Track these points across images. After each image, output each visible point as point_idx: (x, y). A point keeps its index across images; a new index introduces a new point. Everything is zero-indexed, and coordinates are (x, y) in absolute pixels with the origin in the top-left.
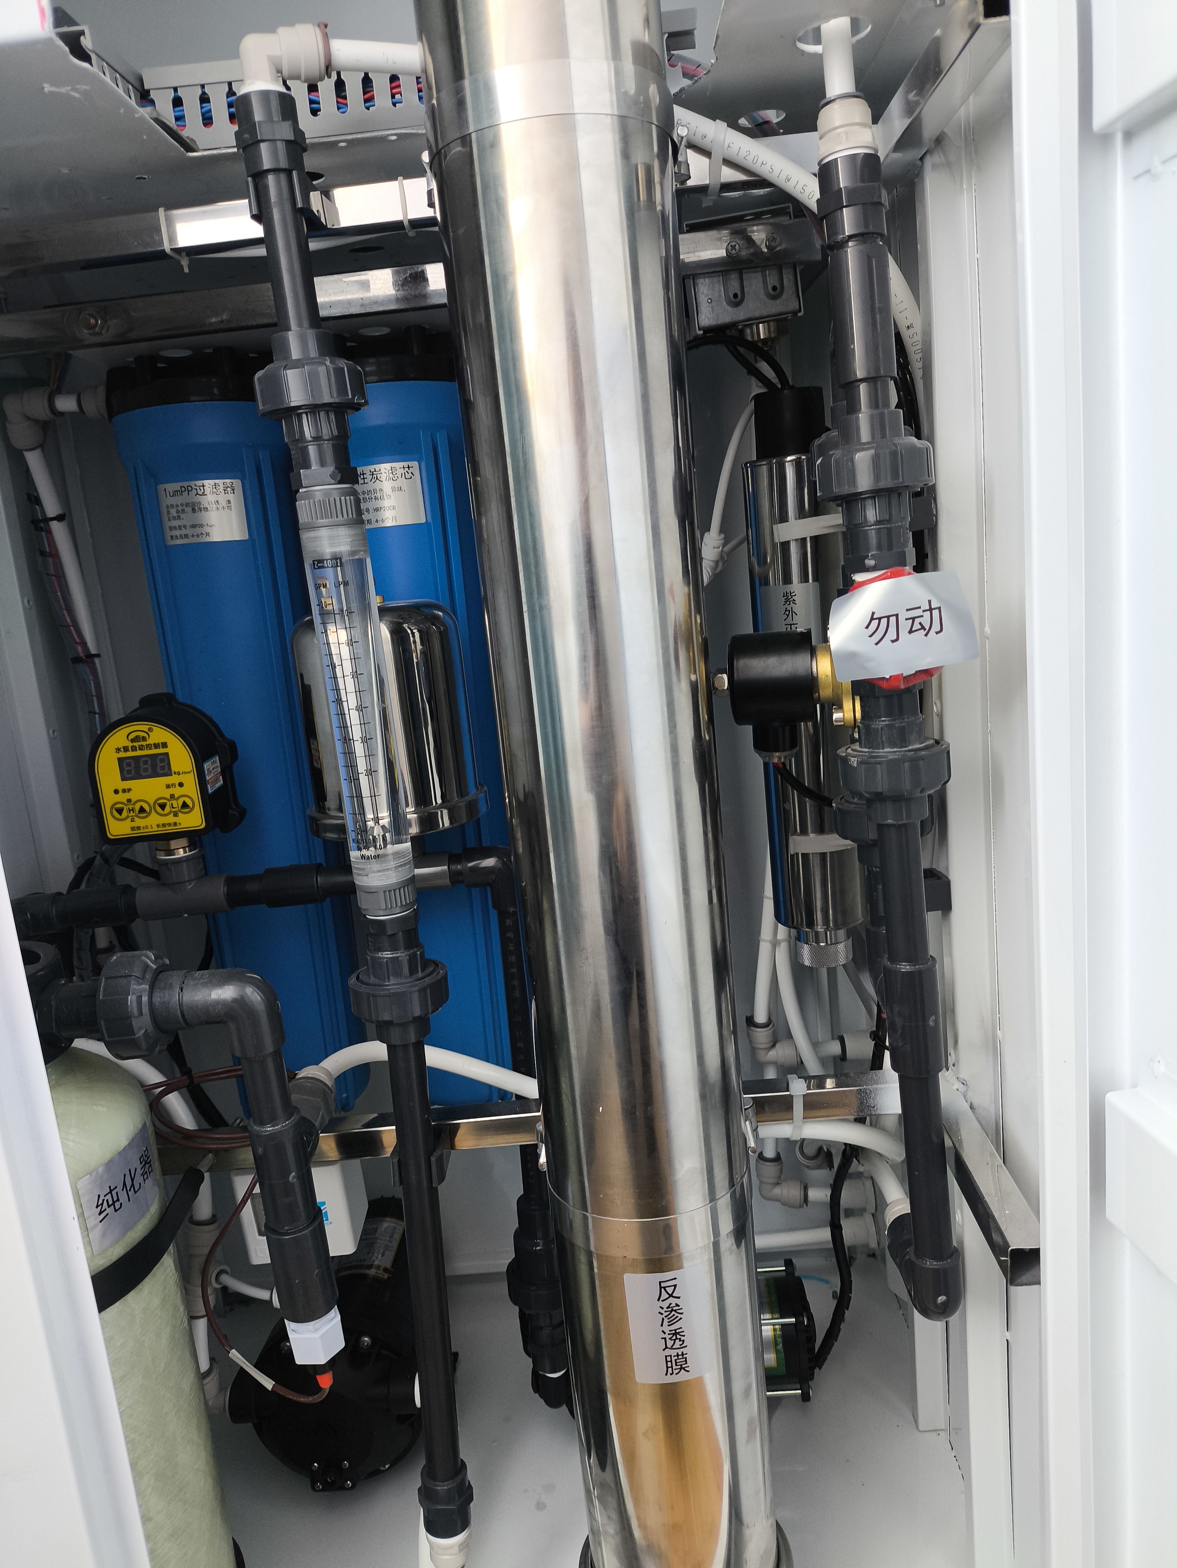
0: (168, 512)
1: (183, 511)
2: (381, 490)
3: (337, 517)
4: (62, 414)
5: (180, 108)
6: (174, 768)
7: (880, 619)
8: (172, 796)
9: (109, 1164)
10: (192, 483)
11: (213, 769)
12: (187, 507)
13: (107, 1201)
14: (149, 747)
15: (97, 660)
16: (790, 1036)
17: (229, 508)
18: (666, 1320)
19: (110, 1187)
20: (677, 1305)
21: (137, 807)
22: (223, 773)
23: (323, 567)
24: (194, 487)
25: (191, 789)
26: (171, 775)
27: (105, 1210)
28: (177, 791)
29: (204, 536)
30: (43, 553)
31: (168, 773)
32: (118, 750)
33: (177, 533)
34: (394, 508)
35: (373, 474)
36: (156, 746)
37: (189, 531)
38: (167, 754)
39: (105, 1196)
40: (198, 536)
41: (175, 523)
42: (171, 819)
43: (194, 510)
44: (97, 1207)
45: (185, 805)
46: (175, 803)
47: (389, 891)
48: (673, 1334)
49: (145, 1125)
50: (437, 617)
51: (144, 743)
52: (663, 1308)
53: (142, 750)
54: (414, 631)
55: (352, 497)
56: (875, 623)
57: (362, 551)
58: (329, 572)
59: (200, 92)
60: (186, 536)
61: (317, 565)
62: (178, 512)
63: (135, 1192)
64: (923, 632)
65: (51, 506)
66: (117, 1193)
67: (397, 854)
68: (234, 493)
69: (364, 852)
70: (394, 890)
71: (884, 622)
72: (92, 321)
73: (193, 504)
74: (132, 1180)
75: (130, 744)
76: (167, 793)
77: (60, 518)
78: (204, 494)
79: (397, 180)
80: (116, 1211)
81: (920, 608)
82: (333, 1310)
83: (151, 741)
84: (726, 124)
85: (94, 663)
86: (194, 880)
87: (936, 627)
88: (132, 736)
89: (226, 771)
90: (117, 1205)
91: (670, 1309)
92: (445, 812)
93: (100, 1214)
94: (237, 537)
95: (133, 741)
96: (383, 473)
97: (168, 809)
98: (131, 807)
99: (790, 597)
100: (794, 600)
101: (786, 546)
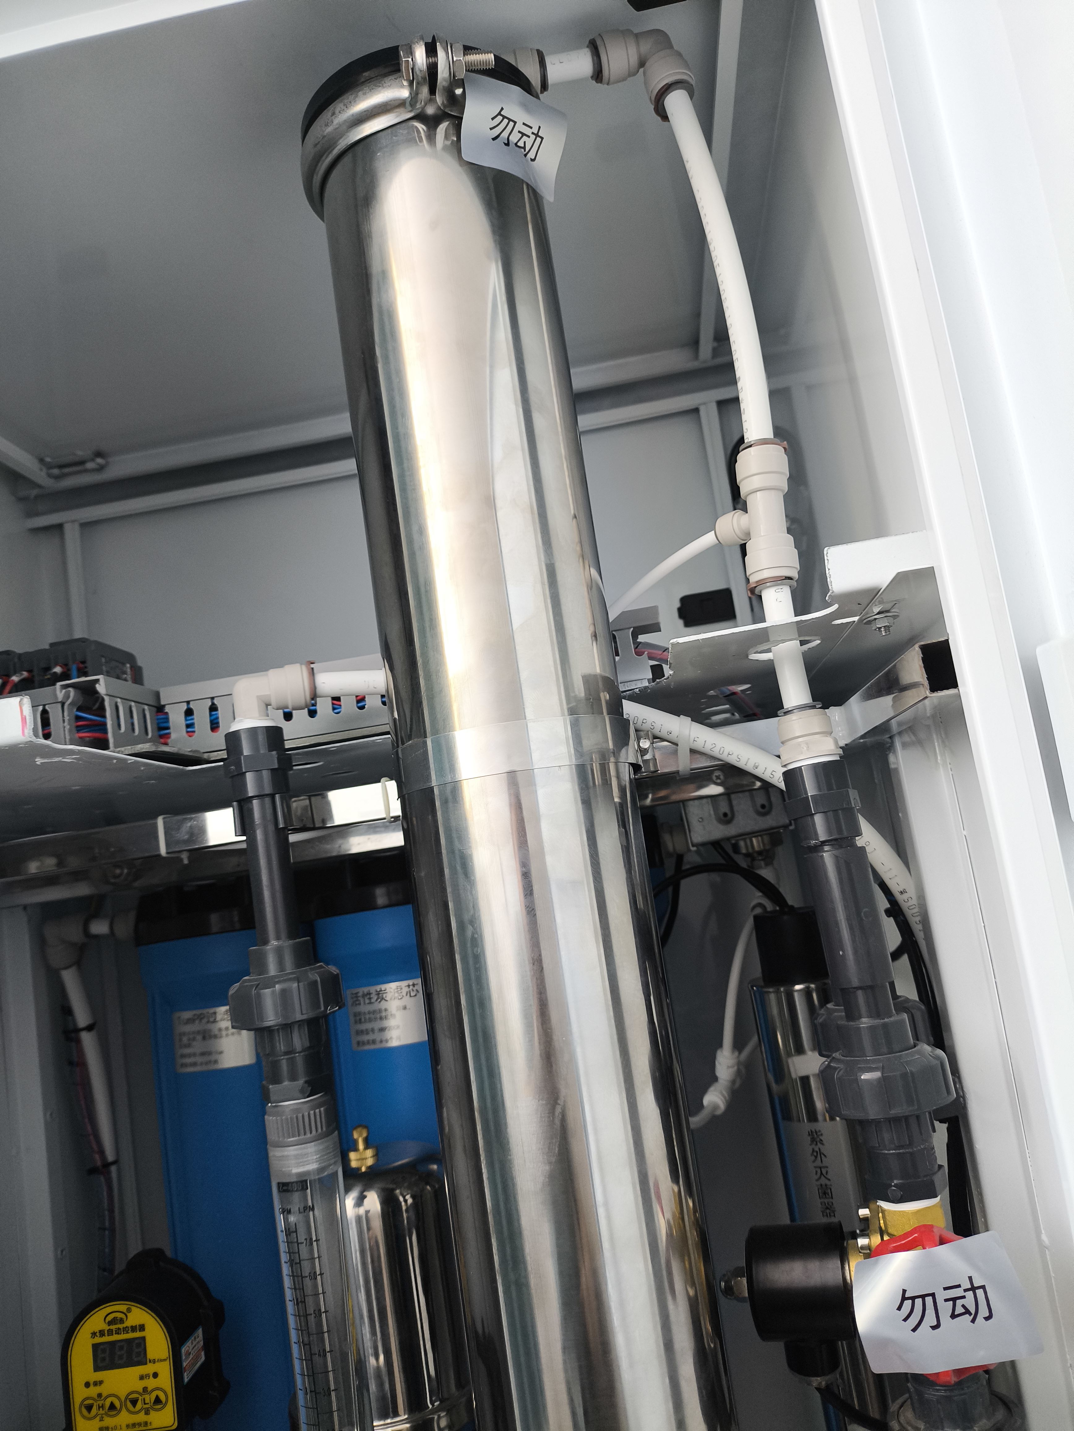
0: (180, 1040)
1: (194, 1038)
2: (386, 1010)
4: (96, 937)
5: (192, 717)
6: (150, 1355)
7: (913, 1299)
8: (145, 1389)
10: (205, 1011)
11: (193, 1349)
12: (198, 1035)
14: (126, 1330)
15: (113, 1169)
21: (107, 1403)
22: (206, 1347)
23: (288, 1190)
24: (206, 1015)
25: (165, 1380)
26: (146, 1364)
28: (151, 1383)
29: (214, 1062)
30: (70, 1063)
31: (144, 1361)
32: (94, 1334)
33: (187, 1060)
34: (398, 1027)
35: (379, 994)
36: (134, 1329)
37: (199, 1060)
40: (208, 1062)
41: (187, 1051)
42: (141, 1417)
43: (204, 1038)
45: (158, 1400)
46: (147, 1397)
50: (432, 1173)
51: (121, 1326)
53: (118, 1334)
56: (908, 1304)
57: (331, 1164)
59: (210, 704)
60: (195, 1064)
61: (282, 1188)
62: (189, 1040)
64: (968, 1318)
65: (82, 1017)
71: (919, 1302)
73: (205, 1031)
75: (106, 1327)
76: (139, 1386)
77: (89, 1028)
78: (215, 1021)
81: (959, 1286)
83: (128, 1323)
84: (690, 718)
85: (109, 1173)
87: (984, 1312)
88: (109, 1318)
89: (211, 1345)
94: (246, 1062)
95: (110, 1323)
96: (390, 992)
97: (139, 1405)
98: (101, 1403)
99: (816, 1137)
100: (821, 1140)
101: (806, 1080)
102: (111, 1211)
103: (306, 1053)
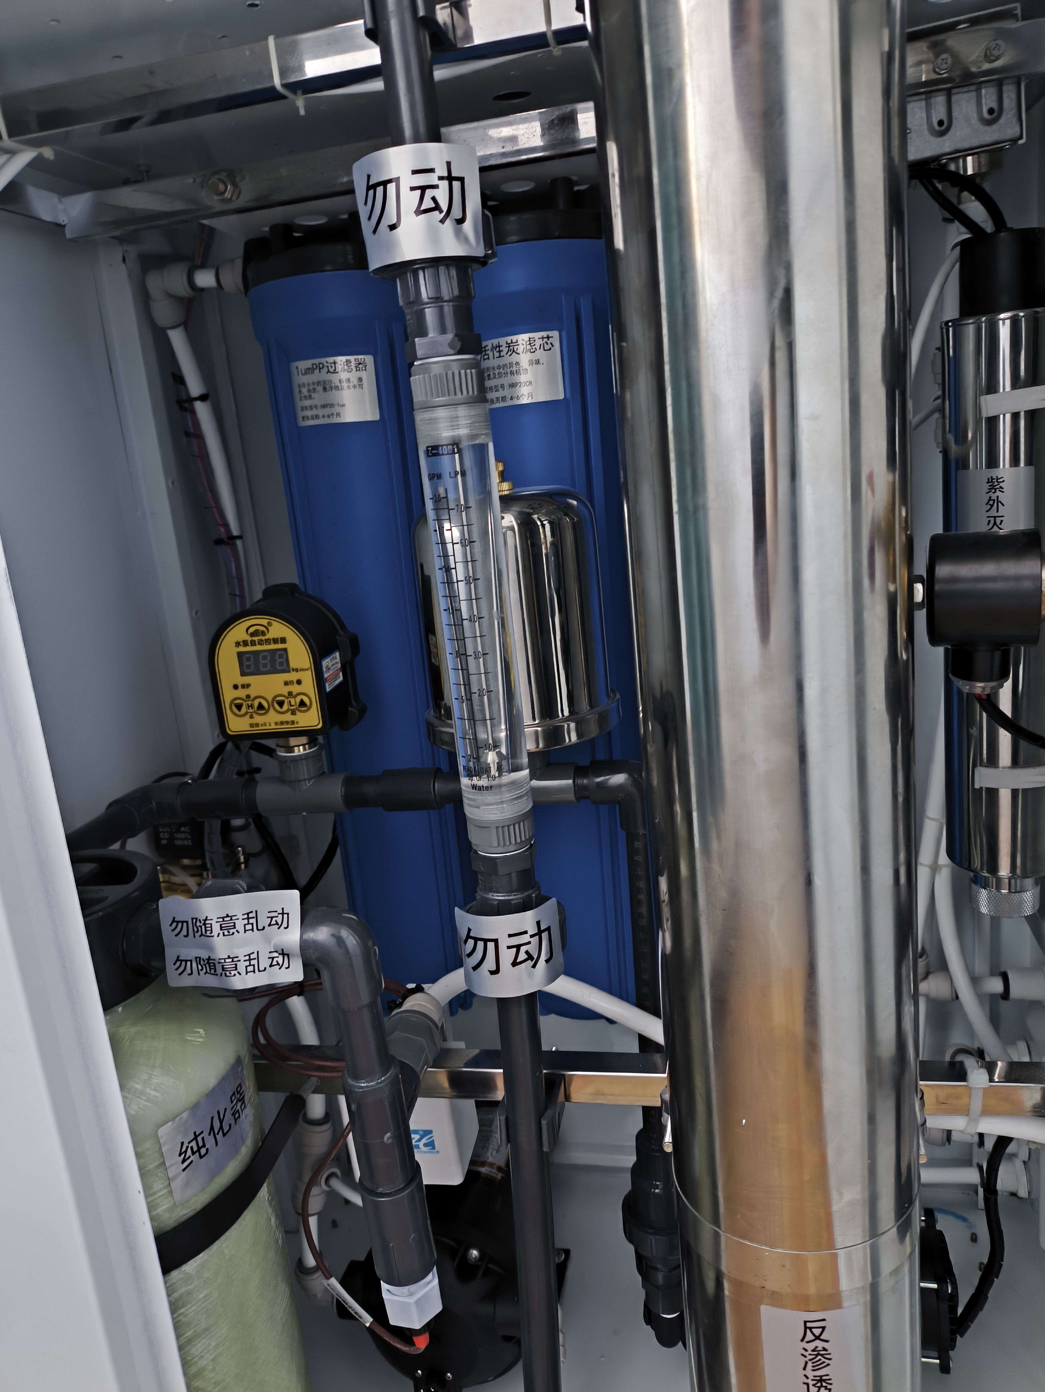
0: (300, 392)
1: (314, 389)
2: (517, 364)
3: (455, 394)
4: (202, 290)
6: (293, 665)
8: (290, 694)
9: (194, 1108)
10: (323, 360)
11: (332, 666)
12: (318, 385)
13: (192, 1148)
14: (268, 641)
15: (239, 543)
17: (361, 386)
18: (810, 1364)
19: (195, 1133)
20: (825, 1349)
21: (256, 703)
22: (344, 669)
23: (437, 454)
24: (326, 364)
25: (309, 687)
26: (289, 672)
27: (189, 1157)
28: (295, 689)
29: (335, 417)
30: (187, 434)
31: (287, 670)
32: (238, 644)
33: (309, 413)
34: (531, 383)
35: (509, 347)
36: (275, 641)
37: (320, 412)
38: (285, 650)
39: (189, 1143)
40: (329, 416)
41: (307, 403)
42: (289, 717)
43: (325, 389)
44: (180, 1155)
45: (302, 703)
46: (292, 700)
47: (503, 827)
48: (819, 1381)
49: (238, 1061)
50: (571, 506)
51: (263, 638)
52: (806, 1350)
53: (261, 644)
54: (545, 522)
55: (473, 371)
57: (482, 434)
58: (445, 460)
60: (317, 417)
61: (431, 452)
62: (309, 391)
63: (224, 1135)
65: (195, 387)
66: (203, 1139)
67: (513, 783)
68: (365, 370)
69: (475, 781)
70: (508, 826)
72: (221, 187)
73: (325, 382)
74: (221, 1122)
75: (249, 638)
76: (285, 690)
77: (203, 398)
78: (335, 372)
80: (201, 1157)
82: (431, 1274)
83: (270, 636)
85: (235, 545)
86: (314, 778)
88: (251, 630)
89: (348, 667)
90: (203, 1151)
91: (816, 1353)
92: (573, 725)
93: (183, 1162)
94: (369, 418)
95: (252, 635)
96: (520, 345)
97: (286, 707)
98: (250, 703)
99: (996, 484)
100: (1001, 487)
101: (993, 422)
102: (240, 580)
103: (456, 304)
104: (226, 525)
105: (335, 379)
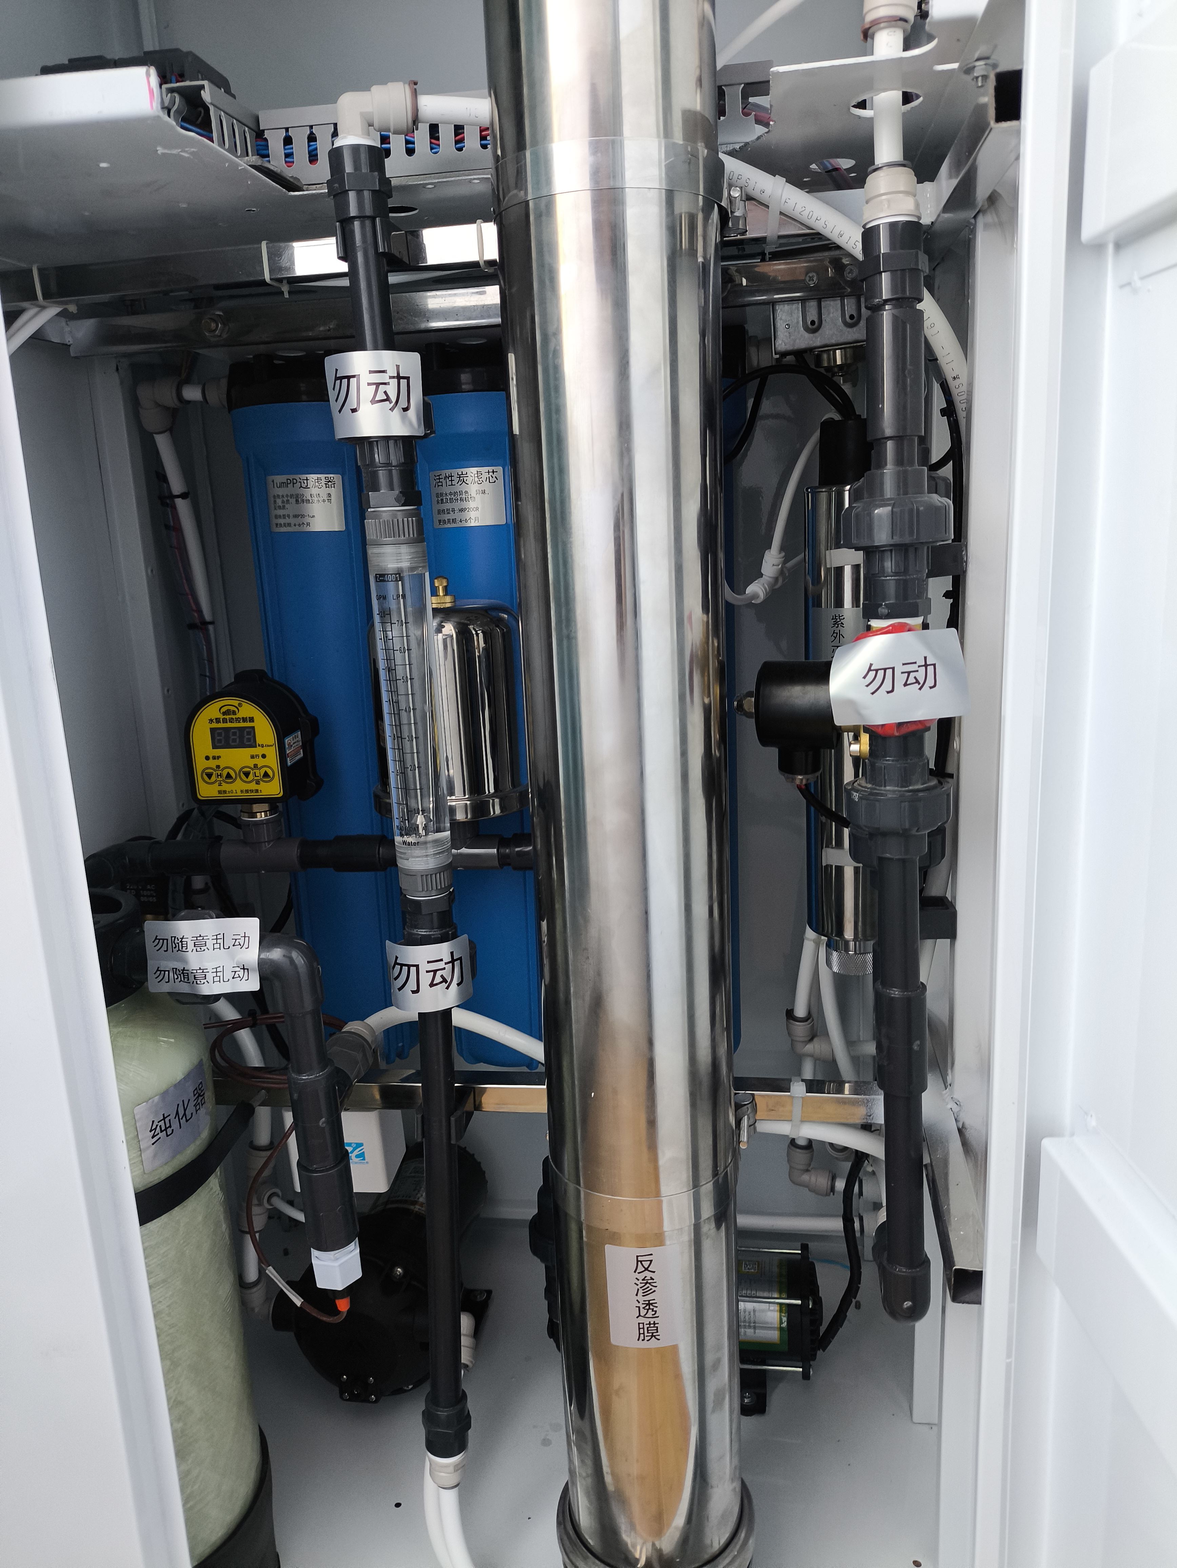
0: (275, 502)
1: (288, 501)
2: (466, 492)
3: (399, 536)
4: (189, 402)
5: (291, 146)
6: (259, 741)
7: (877, 671)
8: (256, 766)
9: (164, 1094)
10: (297, 477)
11: (294, 743)
12: (291, 498)
13: (160, 1126)
14: (238, 720)
15: (211, 627)
16: (826, 1034)
17: (329, 500)
18: (641, 1291)
19: (164, 1115)
20: (652, 1279)
21: (225, 773)
22: (304, 746)
23: (384, 581)
24: (299, 480)
25: (272, 760)
26: (256, 747)
27: (158, 1134)
28: (260, 762)
29: (305, 526)
30: (167, 527)
31: (253, 745)
32: (211, 721)
33: (282, 521)
34: (477, 509)
35: (460, 477)
36: (244, 720)
37: (292, 521)
38: (253, 728)
39: (158, 1122)
40: (299, 525)
41: (281, 512)
43: (297, 501)
44: (151, 1130)
45: (266, 775)
46: (257, 772)
47: (426, 875)
48: (647, 1304)
49: (200, 1064)
50: (502, 619)
51: (234, 717)
52: (638, 1280)
53: (232, 722)
54: (478, 632)
55: (414, 519)
56: (872, 674)
57: (420, 567)
58: (391, 585)
59: (308, 132)
60: (289, 525)
61: (379, 579)
62: (283, 502)
63: (187, 1121)
64: (917, 686)
65: (176, 485)
66: (170, 1120)
67: (436, 841)
68: (334, 487)
69: (406, 838)
70: (431, 875)
71: (881, 673)
72: (213, 325)
73: (297, 495)
74: (185, 1110)
75: (222, 717)
76: (251, 763)
77: (184, 496)
78: (307, 487)
79: (475, 223)
80: (168, 1135)
81: (915, 663)
82: (353, 1243)
83: (240, 715)
84: (785, 179)
85: (207, 630)
86: (272, 841)
87: (930, 682)
88: (224, 710)
89: (308, 745)
90: (169, 1131)
91: (645, 1281)
92: (497, 801)
93: (153, 1138)
94: (336, 528)
95: (224, 713)
96: (469, 476)
97: (251, 777)
98: (219, 773)
99: (838, 620)
100: (842, 623)
101: (840, 571)
102: (211, 662)
103: (402, 468)
104: (200, 611)
105: (307, 493)
